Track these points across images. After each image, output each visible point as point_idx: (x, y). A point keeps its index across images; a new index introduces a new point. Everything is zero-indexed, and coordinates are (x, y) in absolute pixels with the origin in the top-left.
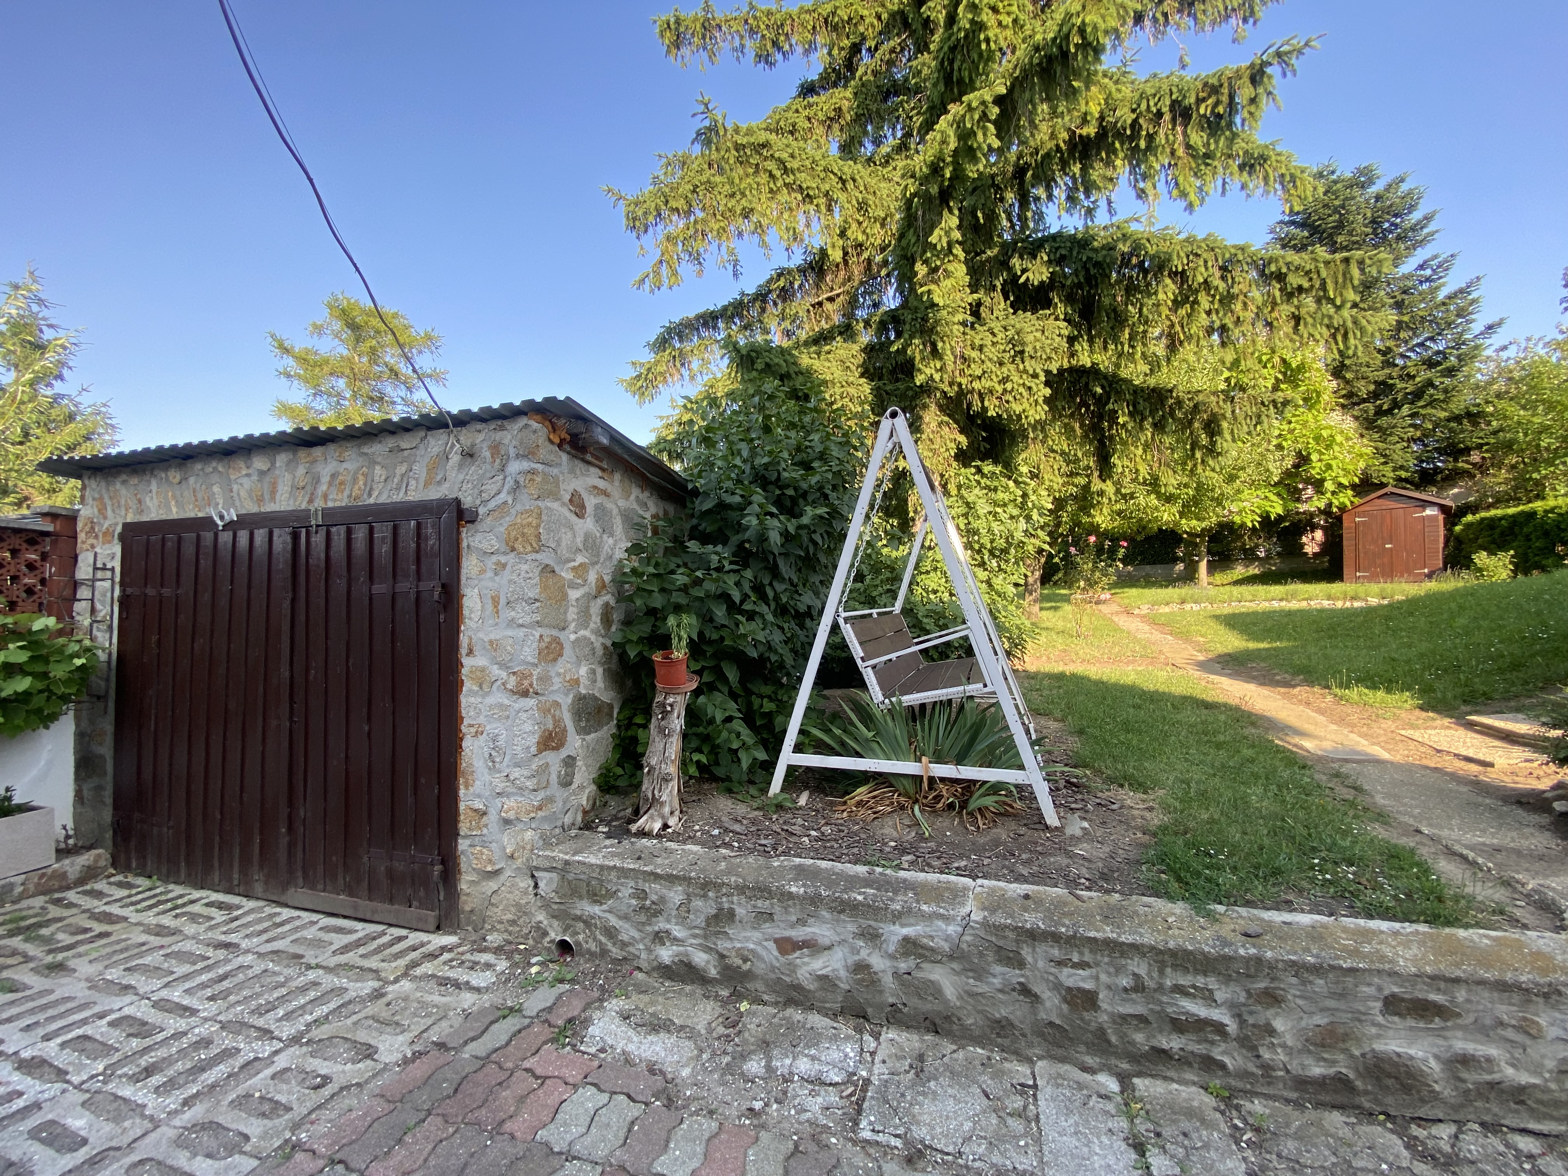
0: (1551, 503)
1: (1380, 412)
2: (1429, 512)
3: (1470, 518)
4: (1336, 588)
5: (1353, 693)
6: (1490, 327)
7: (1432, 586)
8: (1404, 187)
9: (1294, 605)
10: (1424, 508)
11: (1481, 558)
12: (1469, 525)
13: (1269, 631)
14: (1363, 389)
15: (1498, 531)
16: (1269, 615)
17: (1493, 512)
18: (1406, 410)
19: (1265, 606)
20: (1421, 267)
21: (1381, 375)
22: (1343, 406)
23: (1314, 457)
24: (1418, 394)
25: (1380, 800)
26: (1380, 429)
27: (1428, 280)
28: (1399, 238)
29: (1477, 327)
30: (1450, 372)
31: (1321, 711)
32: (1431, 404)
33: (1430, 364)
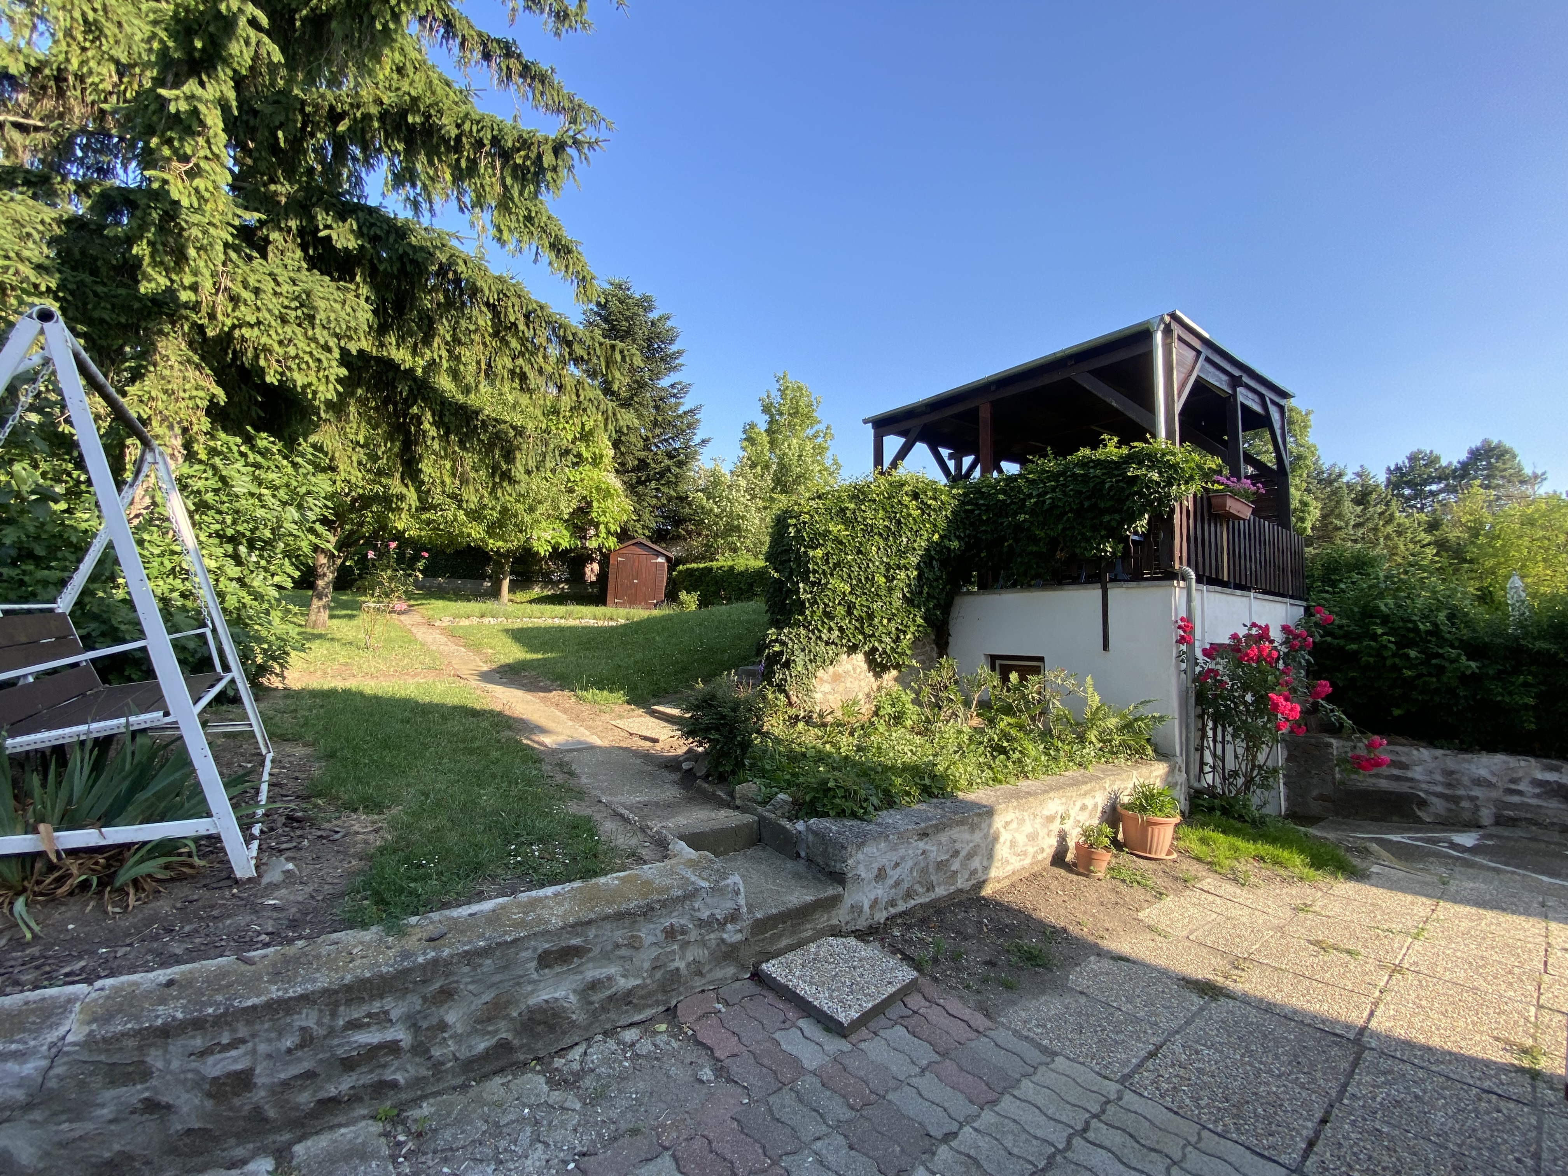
0: (721, 564)
1: (640, 482)
2: (661, 560)
3: (681, 567)
4: (600, 610)
5: (588, 695)
6: (703, 441)
7: (656, 612)
8: (669, 323)
9: (571, 622)
10: (657, 556)
11: (683, 595)
12: (680, 572)
13: (545, 644)
14: (631, 463)
15: (694, 578)
16: (548, 630)
17: (694, 565)
18: (653, 485)
19: (549, 622)
20: (673, 386)
21: (642, 454)
22: (617, 471)
23: (595, 504)
24: (662, 474)
25: (584, 780)
26: (637, 494)
27: (675, 396)
28: (662, 359)
29: (697, 439)
30: (680, 464)
31: (565, 711)
32: (668, 483)
33: (670, 456)
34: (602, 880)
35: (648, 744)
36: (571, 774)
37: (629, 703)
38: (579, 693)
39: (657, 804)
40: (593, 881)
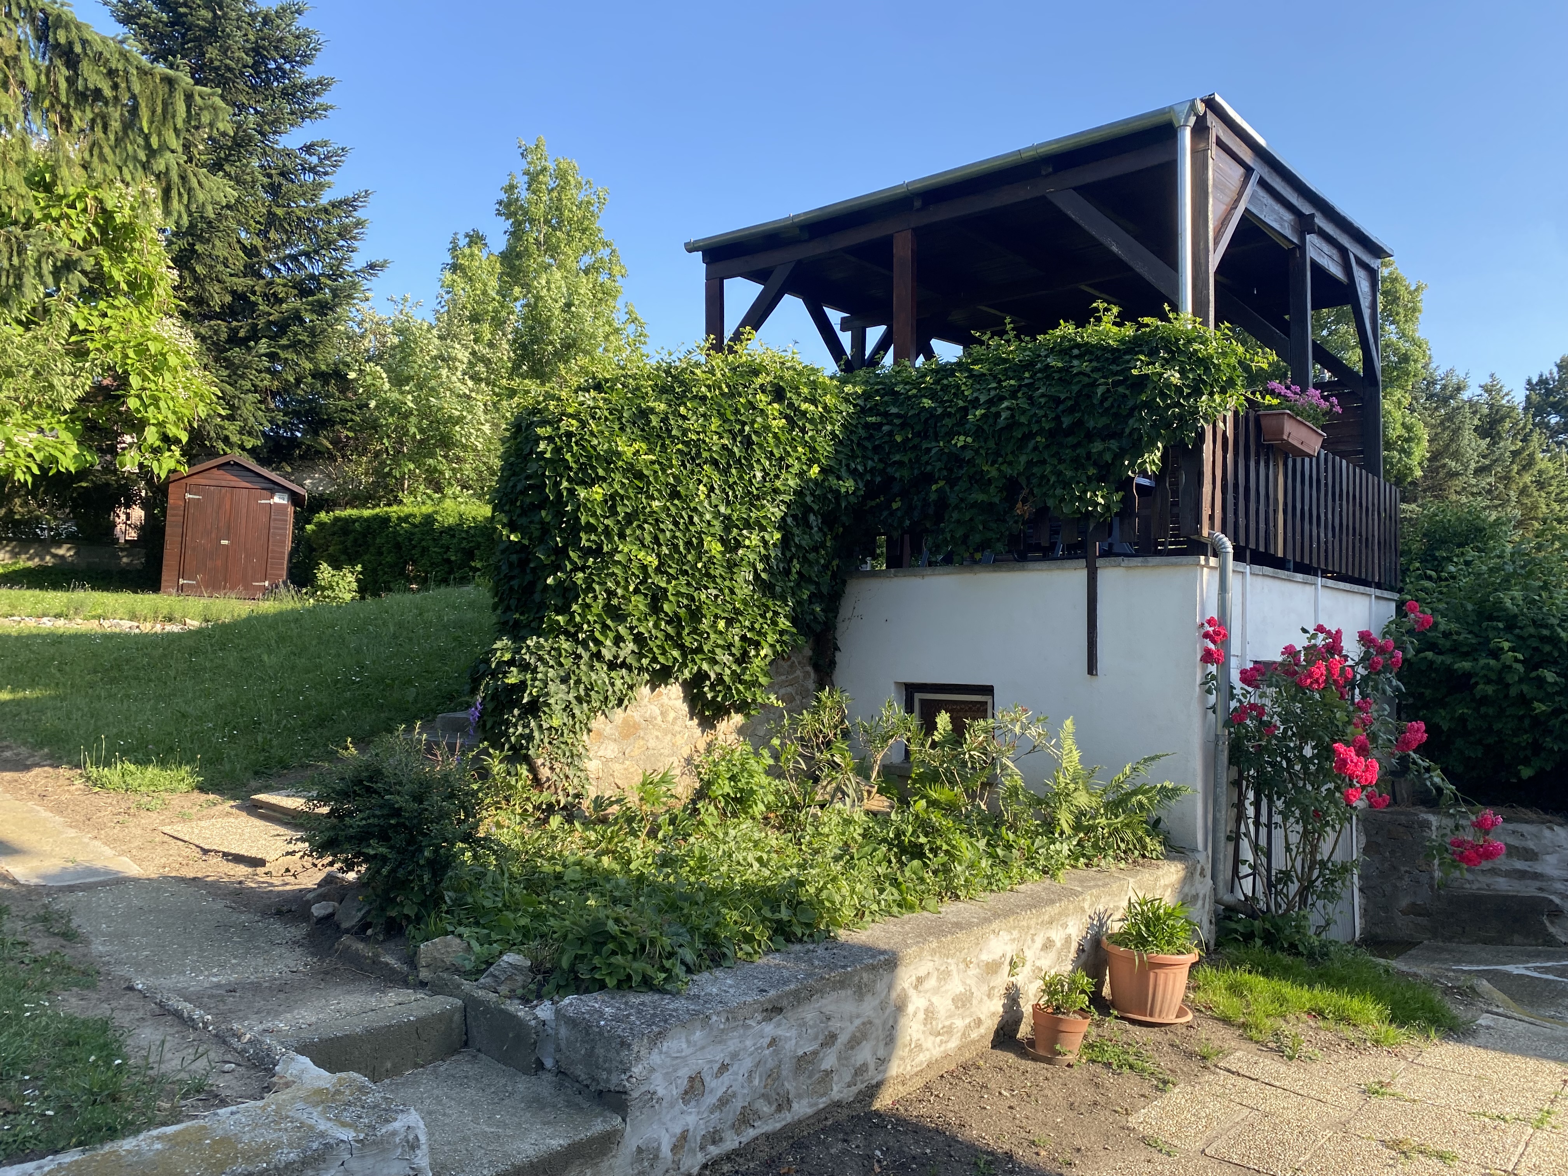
0: (406, 510)
1: (234, 339)
2: (279, 499)
3: (323, 516)
4: (145, 601)
5: (112, 775)
6: (372, 266)
7: (268, 606)
9: (79, 625)
10: (272, 493)
11: (325, 572)
12: (321, 525)
13: (19, 670)
14: (218, 298)
15: (351, 537)
17: (349, 512)
18: (263, 346)
20: (309, 149)
21: (241, 283)
22: (185, 314)
23: (135, 381)
24: (282, 327)
26: (229, 364)
27: (312, 170)
28: (285, 93)
29: (358, 261)
30: (322, 309)
32: (295, 345)
33: (304, 292)
34: (127, 1144)
35: (241, 871)
36: (69, 936)
37: (201, 789)
38: (94, 772)
39: (256, 988)
40: (107, 1148)
